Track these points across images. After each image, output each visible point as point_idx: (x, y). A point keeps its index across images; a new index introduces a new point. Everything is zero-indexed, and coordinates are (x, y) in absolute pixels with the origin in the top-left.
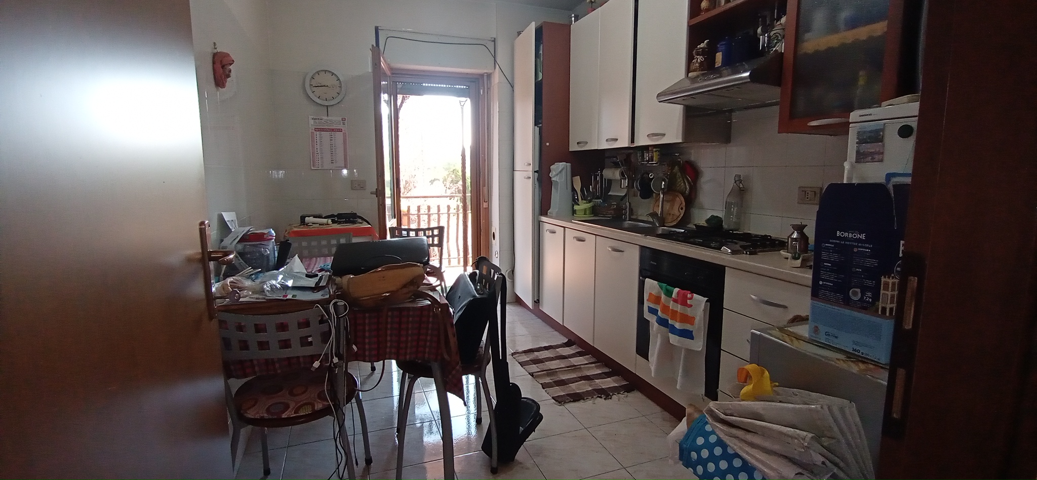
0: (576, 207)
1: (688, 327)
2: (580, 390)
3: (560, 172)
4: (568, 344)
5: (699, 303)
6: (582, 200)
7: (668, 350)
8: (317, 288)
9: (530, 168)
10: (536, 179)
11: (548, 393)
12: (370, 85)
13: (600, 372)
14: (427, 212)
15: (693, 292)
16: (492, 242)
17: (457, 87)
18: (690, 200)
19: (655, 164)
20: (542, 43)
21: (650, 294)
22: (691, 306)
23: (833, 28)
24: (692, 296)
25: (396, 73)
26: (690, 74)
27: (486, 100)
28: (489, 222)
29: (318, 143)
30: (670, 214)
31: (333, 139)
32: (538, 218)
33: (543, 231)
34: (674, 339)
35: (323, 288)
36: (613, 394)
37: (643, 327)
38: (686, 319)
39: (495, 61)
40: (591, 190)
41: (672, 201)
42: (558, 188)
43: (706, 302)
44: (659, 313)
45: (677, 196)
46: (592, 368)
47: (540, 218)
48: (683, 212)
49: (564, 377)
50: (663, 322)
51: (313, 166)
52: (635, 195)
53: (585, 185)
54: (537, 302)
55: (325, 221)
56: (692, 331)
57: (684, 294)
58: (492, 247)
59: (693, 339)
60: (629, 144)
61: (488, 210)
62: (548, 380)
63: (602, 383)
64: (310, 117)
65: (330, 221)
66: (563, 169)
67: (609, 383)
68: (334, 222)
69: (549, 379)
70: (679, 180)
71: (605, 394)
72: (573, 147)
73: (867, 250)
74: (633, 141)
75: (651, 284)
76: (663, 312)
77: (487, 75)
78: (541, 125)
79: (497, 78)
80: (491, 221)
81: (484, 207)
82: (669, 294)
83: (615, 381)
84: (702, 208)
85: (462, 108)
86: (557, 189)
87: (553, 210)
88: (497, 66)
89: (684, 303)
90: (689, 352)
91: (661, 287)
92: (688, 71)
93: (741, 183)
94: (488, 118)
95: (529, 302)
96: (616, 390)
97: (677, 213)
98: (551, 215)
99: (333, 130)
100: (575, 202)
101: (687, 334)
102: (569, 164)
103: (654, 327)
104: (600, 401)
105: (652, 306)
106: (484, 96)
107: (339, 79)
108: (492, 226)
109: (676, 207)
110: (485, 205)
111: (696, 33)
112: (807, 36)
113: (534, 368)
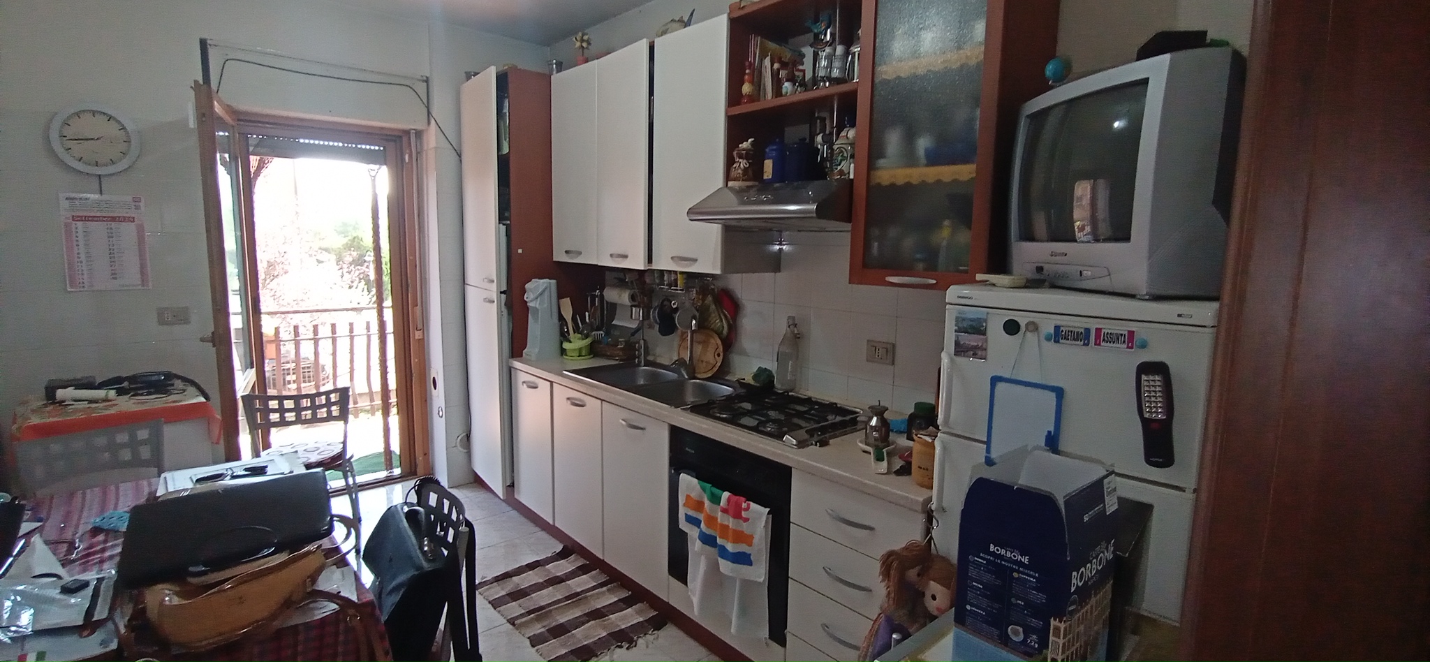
0: (566, 345)
1: (743, 548)
2: (590, 639)
3: (541, 294)
4: (563, 555)
5: (758, 515)
6: (574, 333)
7: (715, 580)
8: (89, 625)
9: (494, 287)
10: (503, 304)
11: (541, 655)
12: (193, 142)
13: (616, 599)
14: (311, 336)
15: (749, 499)
16: (431, 392)
17: (364, 147)
18: (729, 343)
19: (680, 290)
20: (507, 97)
21: (688, 497)
22: (746, 520)
23: (910, 159)
24: (749, 505)
25: (243, 121)
26: (730, 184)
27: (415, 172)
28: (424, 360)
29: (81, 243)
30: (702, 361)
31: (114, 235)
32: (507, 362)
33: (516, 383)
34: (725, 566)
35: (101, 623)
36: (638, 638)
37: (678, 543)
38: (740, 537)
39: (429, 113)
40: (587, 320)
41: (705, 343)
42: (538, 317)
43: (768, 514)
44: (703, 525)
45: (712, 337)
46: (603, 593)
47: (512, 363)
48: (720, 360)
49: (563, 619)
50: (708, 540)
51: (71, 286)
52: (651, 327)
53: (578, 311)
54: (511, 487)
55: (101, 393)
56: (750, 554)
57: (736, 502)
58: (431, 399)
59: (751, 565)
60: (645, 266)
61: (423, 344)
62: (538, 629)
63: (620, 621)
64: (62, 196)
65: (112, 393)
66: (546, 288)
67: (630, 617)
68: (121, 392)
69: (539, 626)
70: (713, 315)
71: (624, 638)
72: (559, 256)
73: (1032, 579)
74: (650, 260)
75: (688, 482)
76: (708, 525)
77: (416, 133)
78: (509, 222)
79: (432, 139)
80: (429, 359)
81: (417, 337)
82: (715, 500)
83: (639, 613)
84: (744, 353)
85: (374, 181)
86: (536, 320)
87: (531, 350)
88: (433, 122)
89: (737, 515)
90: (747, 584)
91: (704, 489)
92: (728, 177)
93: (795, 326)
94: (418, 198)
95: (497, 486)
96: (640, 629)
97: (712, 361)
98: (528, 357)
99: (113, 219)
100: (564, 337)
101: (742, 559)
102: (553, 282)
103: (695, 546)
104: (620, 654)
105: (691, 513)
106: (412, 165)
107: (124, 128)
108: (430, 367)
109: (711, 350)
110: (418, 335)
111: (737, 127)
112: (881, 162)
113: (515, 609)
